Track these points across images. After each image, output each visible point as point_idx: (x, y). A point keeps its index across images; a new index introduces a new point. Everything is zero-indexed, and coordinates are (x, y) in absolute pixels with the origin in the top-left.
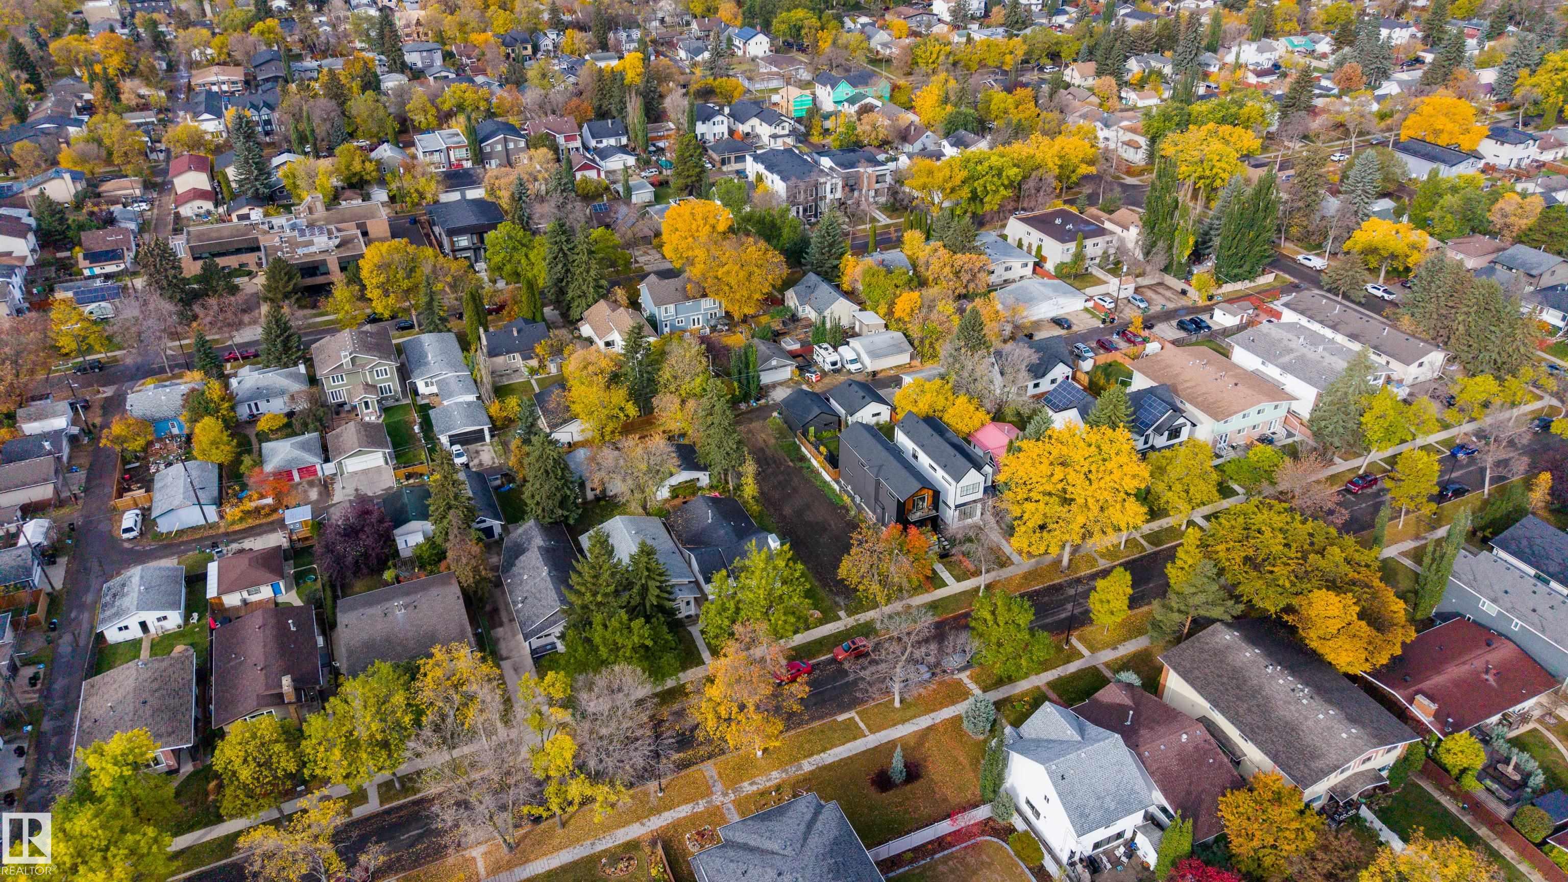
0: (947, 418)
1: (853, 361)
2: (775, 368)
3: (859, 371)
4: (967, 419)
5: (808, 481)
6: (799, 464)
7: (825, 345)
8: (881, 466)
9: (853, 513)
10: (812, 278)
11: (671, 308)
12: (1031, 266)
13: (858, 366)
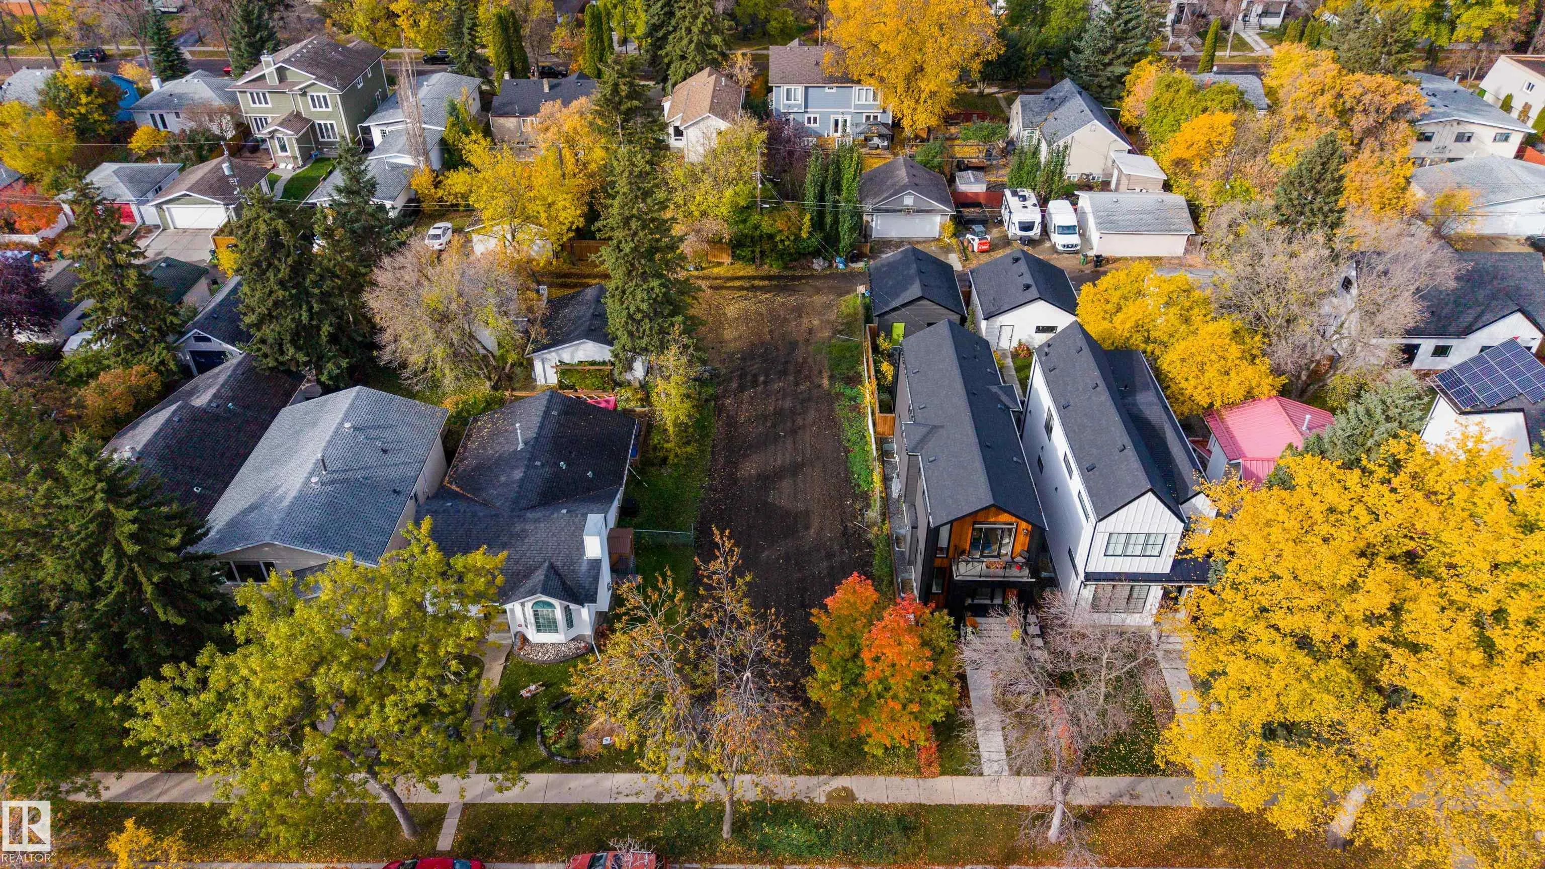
0: (1169, 362)
1: (1067, 230)
2: (909, 211)
3: (1071, 251)
4: (1211, 373)
5: (833, 423)
6: (839, 387)
7: (1027, 192)
8: (934, 428)
9: (873, 514)
10: (1067, 85)
11: (799, 91)
12: (1516, 140)
13: (1074, 239)
